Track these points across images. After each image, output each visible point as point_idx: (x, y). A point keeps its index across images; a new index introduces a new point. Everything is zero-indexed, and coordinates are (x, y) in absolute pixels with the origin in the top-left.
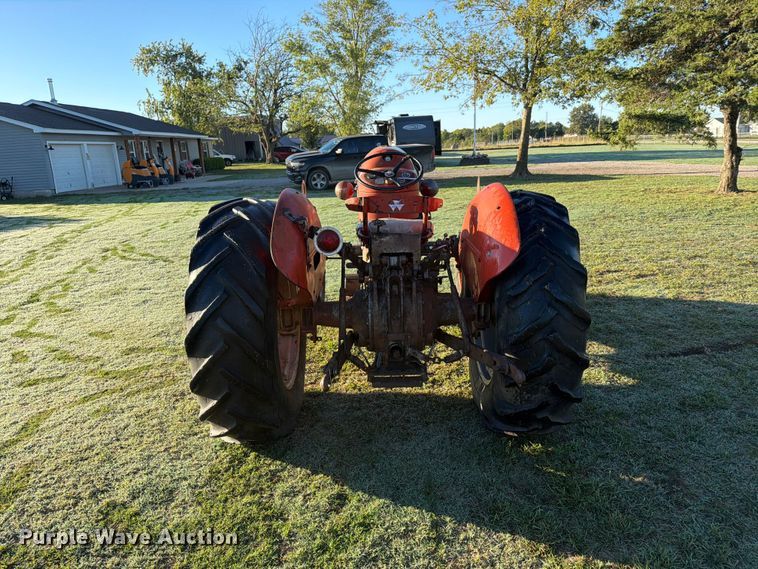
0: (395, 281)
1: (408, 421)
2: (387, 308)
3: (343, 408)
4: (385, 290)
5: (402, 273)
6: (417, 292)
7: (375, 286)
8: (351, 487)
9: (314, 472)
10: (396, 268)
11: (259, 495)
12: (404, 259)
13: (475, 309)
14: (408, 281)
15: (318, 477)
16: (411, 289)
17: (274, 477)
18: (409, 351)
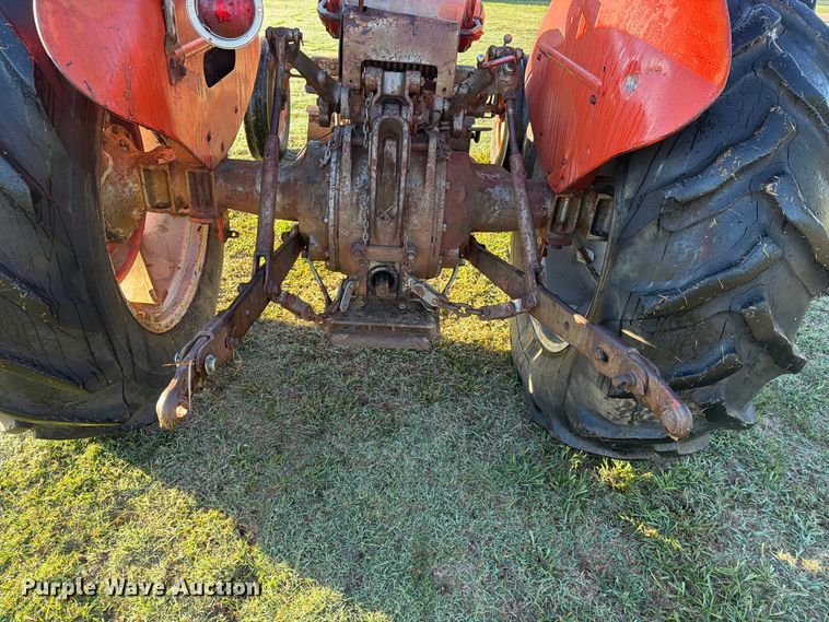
0: (389, 132)
1: (395, 392)
2: (369, 192)
3: (284, 355)
4: (366, 151)
5: (407, 114)
6: (439, 160)
7: (348, 138)
8: (266, 550)
9: (203, 504)
10: (397, 101)
11: (77, 556)
12: (415, 79)
13: (550, 206)
14: (420, 133)
15: (206, 517)
16: (425, 153)
17: (120, 512)
18: (409, 283)
